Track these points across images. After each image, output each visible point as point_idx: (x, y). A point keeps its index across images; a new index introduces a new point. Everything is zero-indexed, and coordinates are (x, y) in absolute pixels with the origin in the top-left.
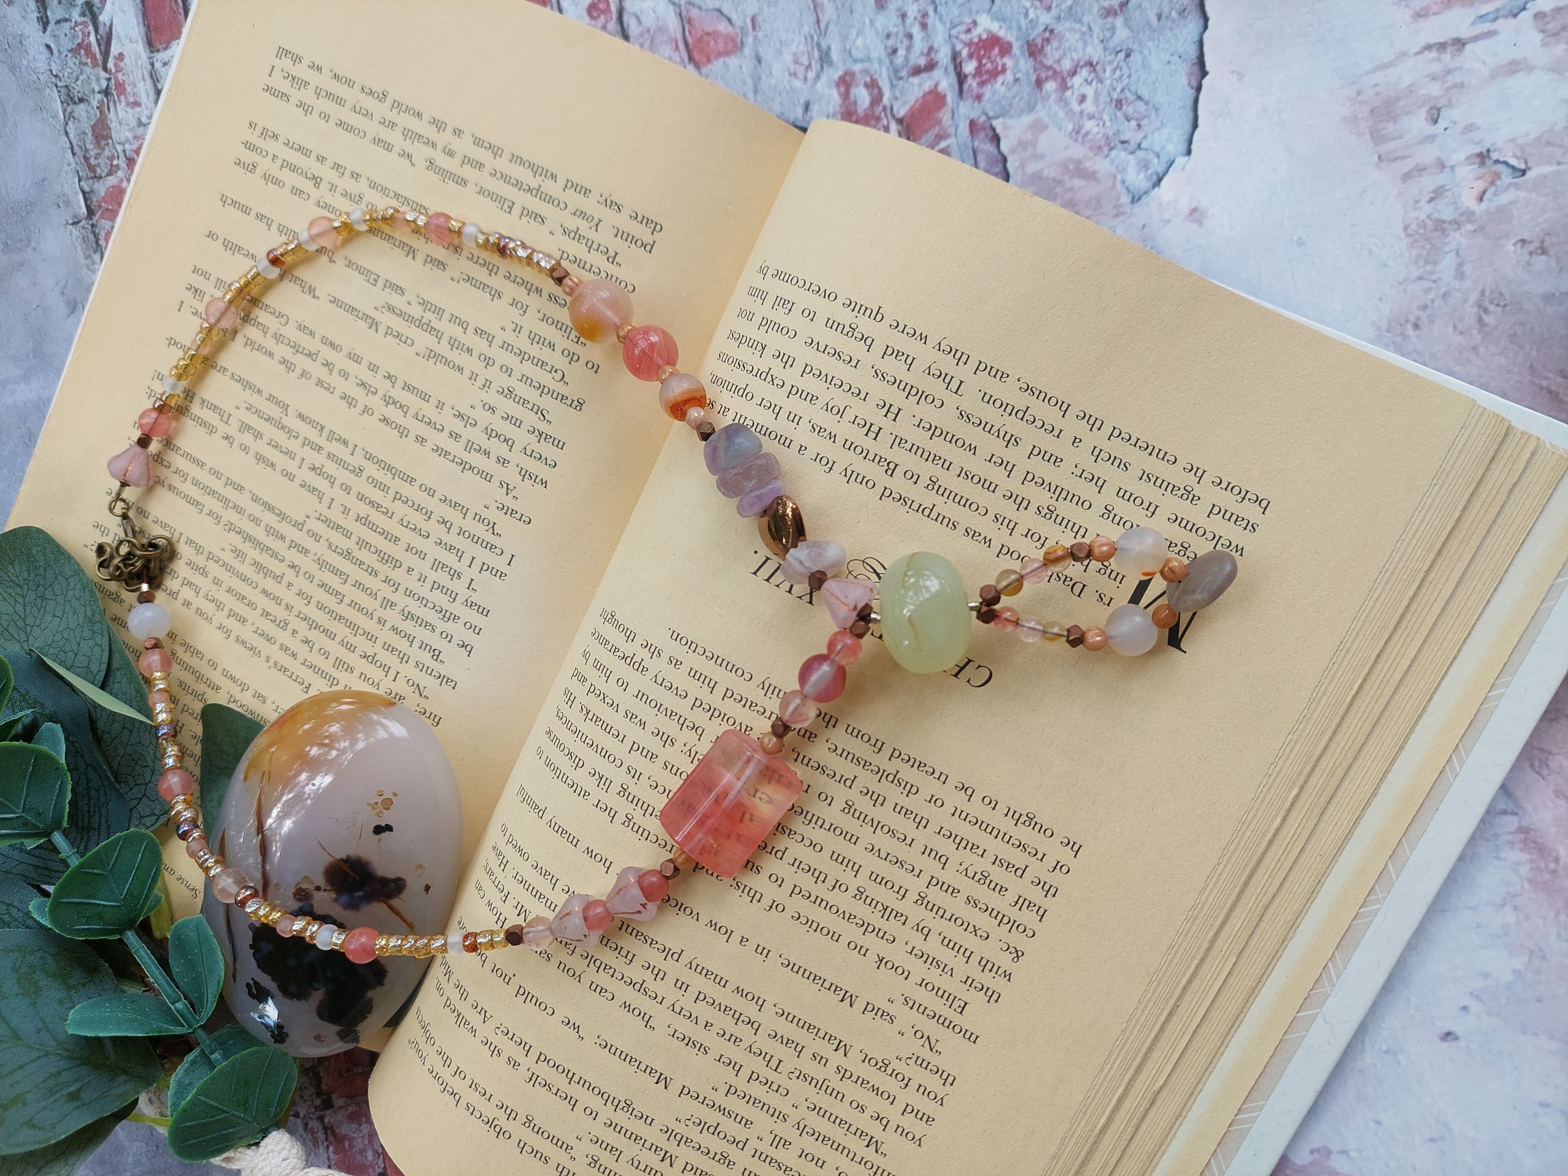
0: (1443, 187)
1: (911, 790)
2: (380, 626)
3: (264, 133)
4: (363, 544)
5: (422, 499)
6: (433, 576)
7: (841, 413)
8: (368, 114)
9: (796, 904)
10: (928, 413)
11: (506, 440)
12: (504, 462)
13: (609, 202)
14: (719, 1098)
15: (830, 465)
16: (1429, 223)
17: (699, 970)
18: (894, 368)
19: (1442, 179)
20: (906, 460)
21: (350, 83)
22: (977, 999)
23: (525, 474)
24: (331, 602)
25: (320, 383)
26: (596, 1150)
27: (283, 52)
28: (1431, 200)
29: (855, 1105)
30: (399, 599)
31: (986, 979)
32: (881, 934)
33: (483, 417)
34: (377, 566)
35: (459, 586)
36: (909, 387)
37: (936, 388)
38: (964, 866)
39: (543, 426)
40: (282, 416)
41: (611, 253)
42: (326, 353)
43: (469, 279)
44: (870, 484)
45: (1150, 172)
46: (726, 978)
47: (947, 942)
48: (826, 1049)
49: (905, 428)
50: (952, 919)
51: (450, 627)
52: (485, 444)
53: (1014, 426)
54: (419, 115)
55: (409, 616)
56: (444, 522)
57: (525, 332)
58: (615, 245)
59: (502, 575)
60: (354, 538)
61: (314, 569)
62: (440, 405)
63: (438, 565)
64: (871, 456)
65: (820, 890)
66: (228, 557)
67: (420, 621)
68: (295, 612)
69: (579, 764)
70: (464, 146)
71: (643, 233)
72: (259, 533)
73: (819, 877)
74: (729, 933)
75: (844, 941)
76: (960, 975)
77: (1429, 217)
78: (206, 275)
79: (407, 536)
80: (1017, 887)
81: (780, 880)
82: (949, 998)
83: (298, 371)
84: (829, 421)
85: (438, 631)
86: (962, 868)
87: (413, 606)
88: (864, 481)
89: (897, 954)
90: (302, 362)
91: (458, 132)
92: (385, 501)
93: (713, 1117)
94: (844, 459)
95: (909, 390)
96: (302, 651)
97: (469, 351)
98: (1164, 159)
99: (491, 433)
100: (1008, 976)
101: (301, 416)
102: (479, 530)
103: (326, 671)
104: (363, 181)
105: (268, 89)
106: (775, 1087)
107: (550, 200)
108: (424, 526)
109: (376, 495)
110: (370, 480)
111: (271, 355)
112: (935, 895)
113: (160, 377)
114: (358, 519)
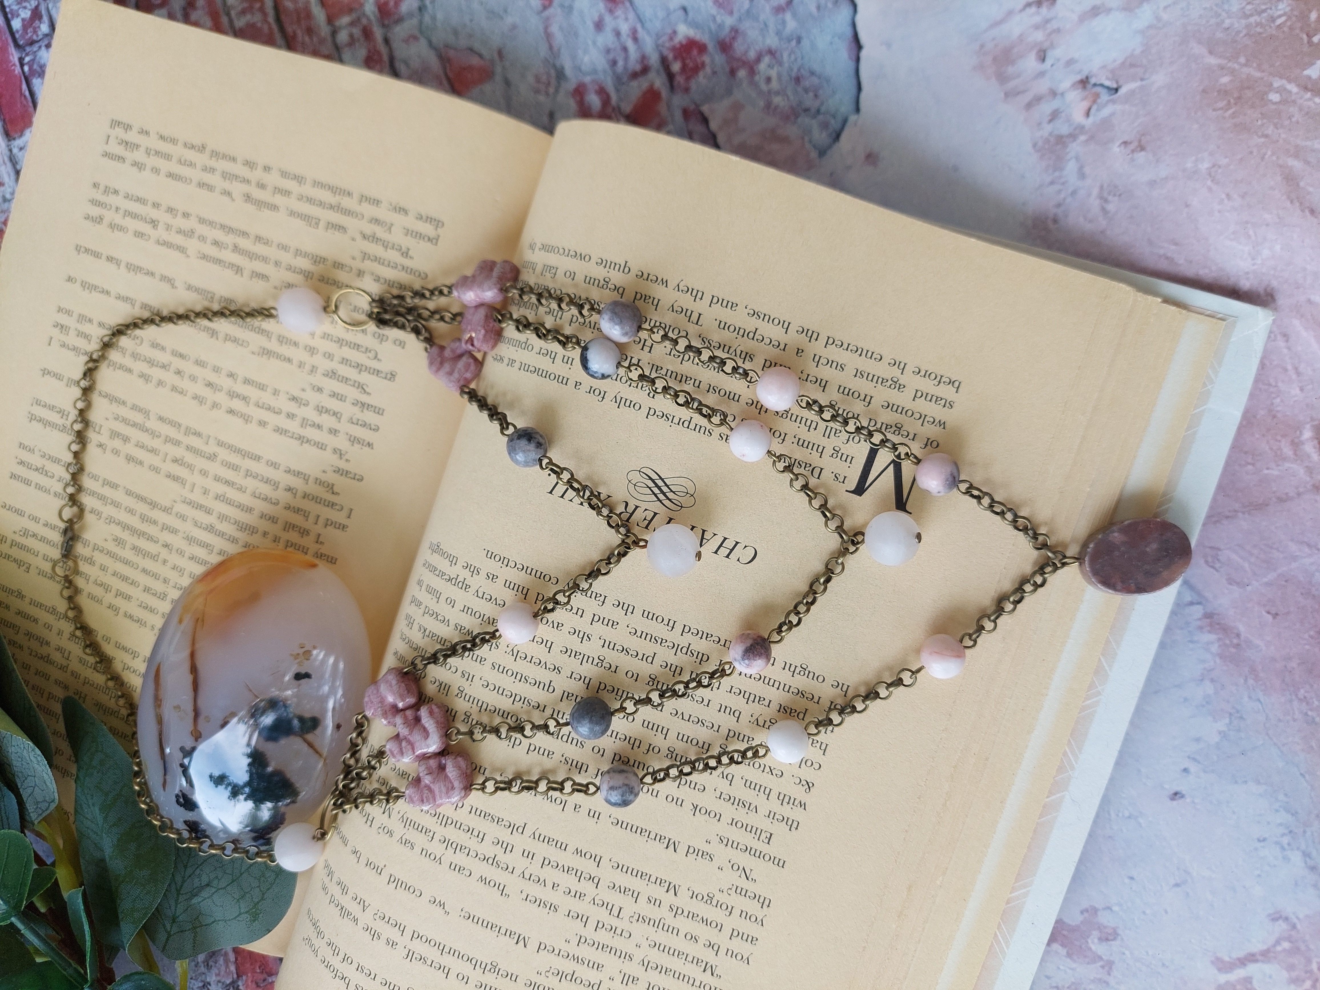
0: (1058, 110)
3: (107, 190)
4: (224, 518)
6: (286, 536)
8: (191, 165)
11: (335, 414)
12: (334, 432)
13: (398, 209)
14: (572, 949)
15: (602, 395)
16: (1052, 139)
17: (541, 839)
19: (1057, 104)
21: (174, 141)
22: (780, 829)
23: (354, 440)
25: (174, 389)
27: (115, 123)
28: (1050, 121)
29: (689, 937)
31: (786, 811)
32: (693, 784)
33: (313, 397)
34: (237, 534)
35: (309, 542)
38: (755, 717)
39: (364, 398)
40: (145, 420)
44: (637, 407)
45: (830, 130)
46: (565, 842)
47: (748, 782)
48: (658, 892)
52: (317, 419)
53: (747, 345)
54: (234, 159)
56: (290, 490)
59: (344, 527)
60: (216, 514)
61: (184, 545)
62: (276, 392)
63: (289, 527)
65: (637, 753)
66: (111, 546)
70: (274, 179)
71: (427, 229)
76: (763, 811)
77: (1051, 134)
78: (69, 313)
79: (260, 506)
82: (756, 832)
83: (154, 381)
90: (156, 373)
91: (267, 169)
93: (569, 966)
94: (613, 388)
97: (295, 344)
98: (840, 118)
99: (321, 410)
100: (803, 805)
102: (320, 492)
105: (106, 155)
107: (348, 212)
108: (273, 495)
111: (130, 371)
113: (38, 402)
114: (217, 497)
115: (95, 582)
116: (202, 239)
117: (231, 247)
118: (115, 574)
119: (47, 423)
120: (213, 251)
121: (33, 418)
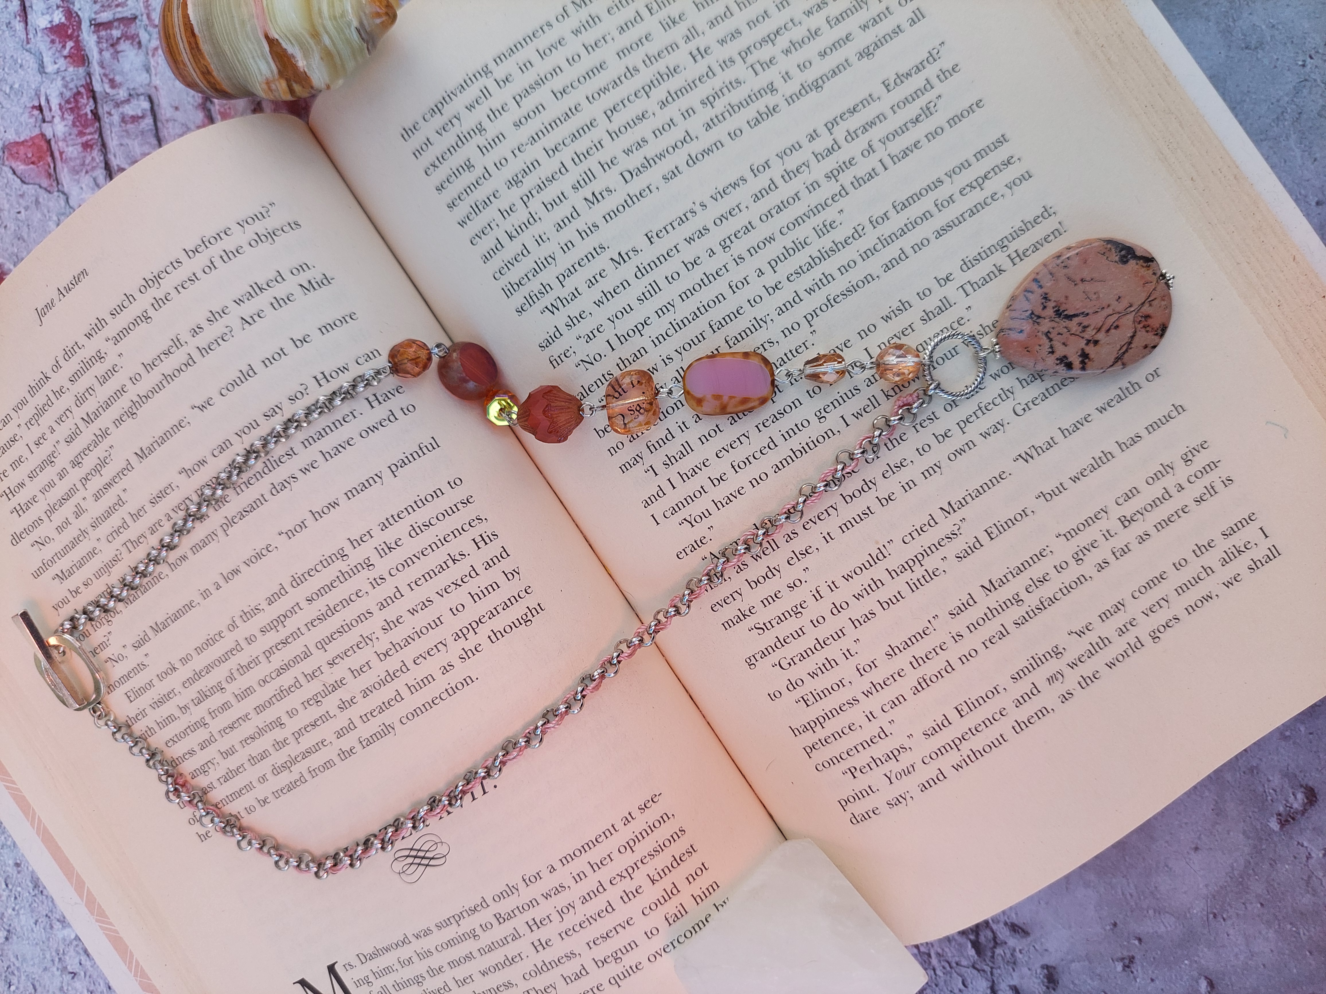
2: (664, 357)
3: (1211, 491)
5: (754, 470)
6: (680, 439)
8: (1151, 610)
9: (229, 641)
11: (757, 582)
13: (901, 800)
21: (1191, 609)
26: (108, 364)
27: (1274, 554)
33: (790, 573)
35: (657, 459)
39: (750, 622)
41: (858, 774)
42: (958, 441)
43: (925, 633)
54: (1112, 664)
56: (721, 479)
57: (840, 659)
58: (862, 782)
59: (647, 504)
62: (829, 537)
63: (687, 449)
66: (831, 214)
70: (1049, 696)
71: (858, 808)
75: (194, 654)
90: (966, 408)
91: (1066, 697)
92: (775, 430)
96: (688, 253)
97: (859, 596)
102: (695, 509)
104: (1093, 572)
105: (1250, 518)
106: (114, 534)
107: (942, 751)
108: (729, 457)
109: (786, 423)
110: (806, 423)
115: (807, 164)
116: (1060, 568)
117: (1023, 595)
118: (797, 196)
119: (1025, 227)
121: (1047, 213)
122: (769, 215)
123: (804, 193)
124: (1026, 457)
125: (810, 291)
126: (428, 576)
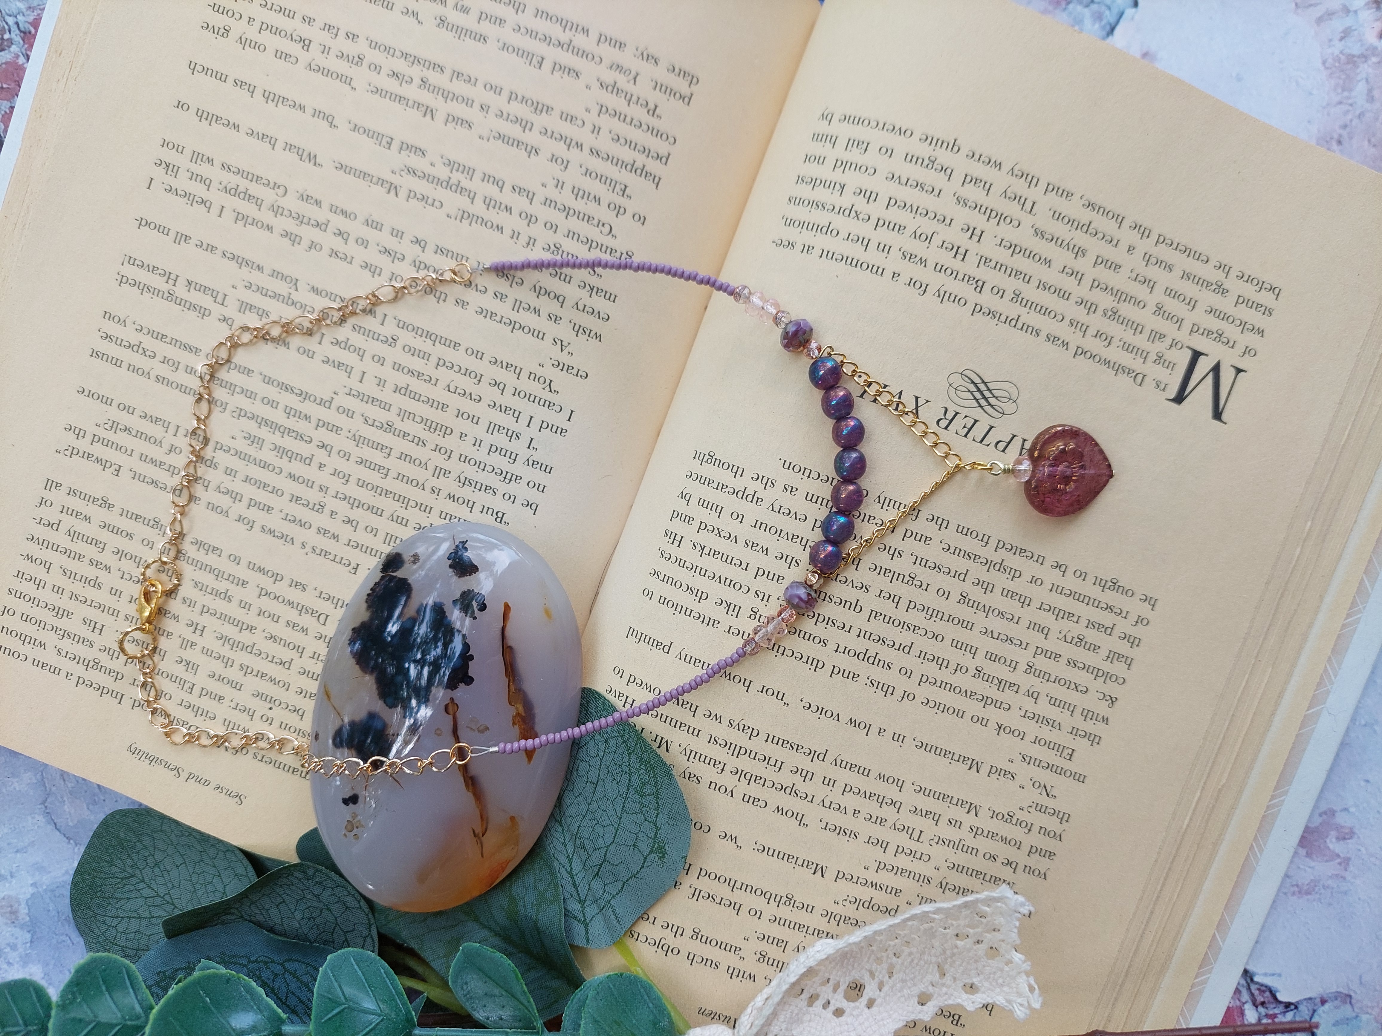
0: (1349, 28)
1: (1015, 574)
2: (435, 496)
4: (404, 414)
5: (471, 363)
6: (489, 439)
7: (929, 239)
9: (926, 691)
10: (1007, 232)
11: (557, 297)
12: (556, 319)
13: (645, 56)
14: (871, 876)
15: (923, 288)
16: (1342, 57)
17: (843, 766)
18: (973, 193)
19: (1349, 21)
20: (992, 277)
22: (1082, 745)
23: (579, 330)
24: (374, 478)
25: (334, 253)
26: (763, 946)
28: (1342, 39)
29: (988, 856)
30: (454, 466)
31: (1089, 726)
32: (998, 704)
33: (530, 276)
34: (424, 435)
35: (519, 447)
36: (989, 211)
37: (1013, 209)
38: (1063, 633)
39: (595, 281)
40: (292, 291)
41: (651, 106)
42: (338, 222)
43: (500, 137)
44: (962, 302)
45: (1103, 23)
46: (868, 768)
47: (1054, 702)
48: (958, 813)
49: (988, 248)
50: (1057, 681)
51: (512, 488)
52: (534, 302)
53: (1080, 239)
55: (466, 482)
56: (496, 384)
57: (568, 188)
58: (654, 97)
59: (563, 431)
60: (394, 410)
61: (349, 446)
63: (493, 428)
64: (960, 276)
65: (944, 675)
66: (241, 445)
67: (478, 486)
68: (331, 492)
69: (702, 596)
71: (680, 84)
72: (278, 416)
73: (942, 663)
74: (868, 727)
75: (968, 716)
76: (1067, 727)
77: (1341, 52)
78: (178, 148)
79: (455, 402)
80: (1108, 643)
81: (909, 672)
82: (1058, 748)
83: (305, 243)
84: (918, 248)
85: (500, 494)
86: (1061, 636)
87: (470, 472)
88: (956, 299)
89: (1013, 720)
90: (309, 234)
92: (428, 369)
93: (865, 893)
94: (936, 281)
95: (990, 213)
96: (345, 532)
97: (509, 209)
98: (1115, 11)
99: (540, 292)
100: (1106, 720)
101: (315, 290)
102: (536, 389)
103: (375, 548)
104: (362, 41)
106: (918, 856)
107: (581, 53)
108: (475, 390)
109: (417, 364)
110: (407, 349)
111: (269, 228)
112: (1042, 663)
113: (131, 261)
114: (397, 389)
115: (218, 489)
116: (377, 69)
117: (417, 81)
118: (247, 479)
119: (145, 288)
120: (392, 85)
121: (122, 280)
122: (274, 491)
123: (240, 476)
124: (312, 158)
125: (307, 418)
126: (729, 560)
